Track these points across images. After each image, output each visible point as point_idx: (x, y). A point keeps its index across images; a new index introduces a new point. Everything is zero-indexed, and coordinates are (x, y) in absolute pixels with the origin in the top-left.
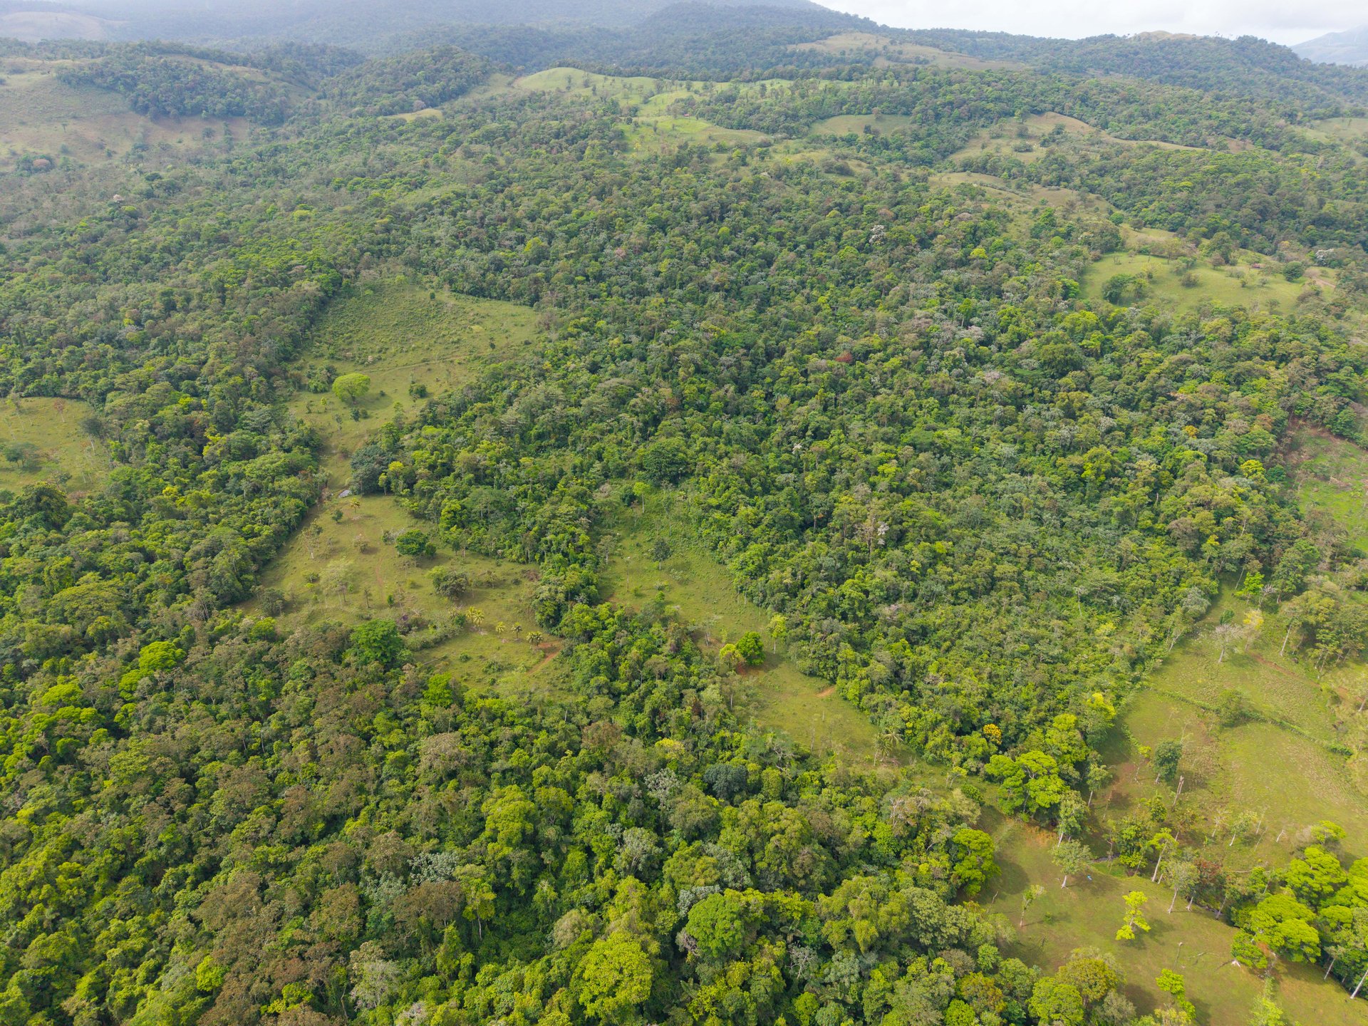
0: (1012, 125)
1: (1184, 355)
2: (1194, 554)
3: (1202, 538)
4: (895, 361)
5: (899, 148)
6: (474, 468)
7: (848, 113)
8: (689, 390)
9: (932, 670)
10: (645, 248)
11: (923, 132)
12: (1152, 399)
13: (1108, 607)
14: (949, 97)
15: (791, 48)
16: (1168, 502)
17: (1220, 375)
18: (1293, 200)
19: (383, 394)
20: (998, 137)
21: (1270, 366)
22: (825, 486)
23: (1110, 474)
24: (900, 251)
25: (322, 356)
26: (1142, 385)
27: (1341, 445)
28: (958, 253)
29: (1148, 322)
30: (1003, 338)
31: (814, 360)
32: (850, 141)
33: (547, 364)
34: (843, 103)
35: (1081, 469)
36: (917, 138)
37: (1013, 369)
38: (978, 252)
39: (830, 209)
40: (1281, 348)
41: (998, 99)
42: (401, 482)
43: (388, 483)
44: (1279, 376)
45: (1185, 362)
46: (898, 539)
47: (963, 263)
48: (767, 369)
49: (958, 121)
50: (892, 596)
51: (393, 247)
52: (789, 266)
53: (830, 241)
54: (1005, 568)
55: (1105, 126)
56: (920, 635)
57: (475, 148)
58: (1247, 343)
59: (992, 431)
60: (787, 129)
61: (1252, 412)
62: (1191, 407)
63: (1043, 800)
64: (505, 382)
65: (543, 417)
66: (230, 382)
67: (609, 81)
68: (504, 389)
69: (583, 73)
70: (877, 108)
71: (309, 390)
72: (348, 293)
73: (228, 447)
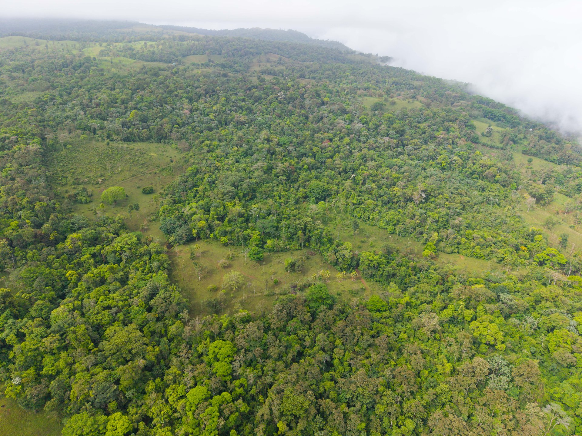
0: (263, 58)
3: (494, 176)
4: (347, 140)
7: (194, 54)
11: (234, 60)
12: (431, 139)
14: (234, 47)
19: (127, 196)
20: (261, 62)
21: (451, 124)
23: (450, 163)
25: (66, 184)
26: (427, 135)
28: (319, 100)
32: (209, 65)
34: (190, 50)
35: (440, 164)
41: (252, 48)
43: (198, 233)
44: (456, 126)
47: (322, 104)
49: (242, 57)
51: (51, 123)
57: (15, 74)
60: (176, 60)
65: (245, 186)
66: (38, 206)
67: (51, 42)
68: (202, 179)
69: (31, 39)
70: (207, 52)
71: (81, 202)
72: (54, 149)
73: (83, 240)
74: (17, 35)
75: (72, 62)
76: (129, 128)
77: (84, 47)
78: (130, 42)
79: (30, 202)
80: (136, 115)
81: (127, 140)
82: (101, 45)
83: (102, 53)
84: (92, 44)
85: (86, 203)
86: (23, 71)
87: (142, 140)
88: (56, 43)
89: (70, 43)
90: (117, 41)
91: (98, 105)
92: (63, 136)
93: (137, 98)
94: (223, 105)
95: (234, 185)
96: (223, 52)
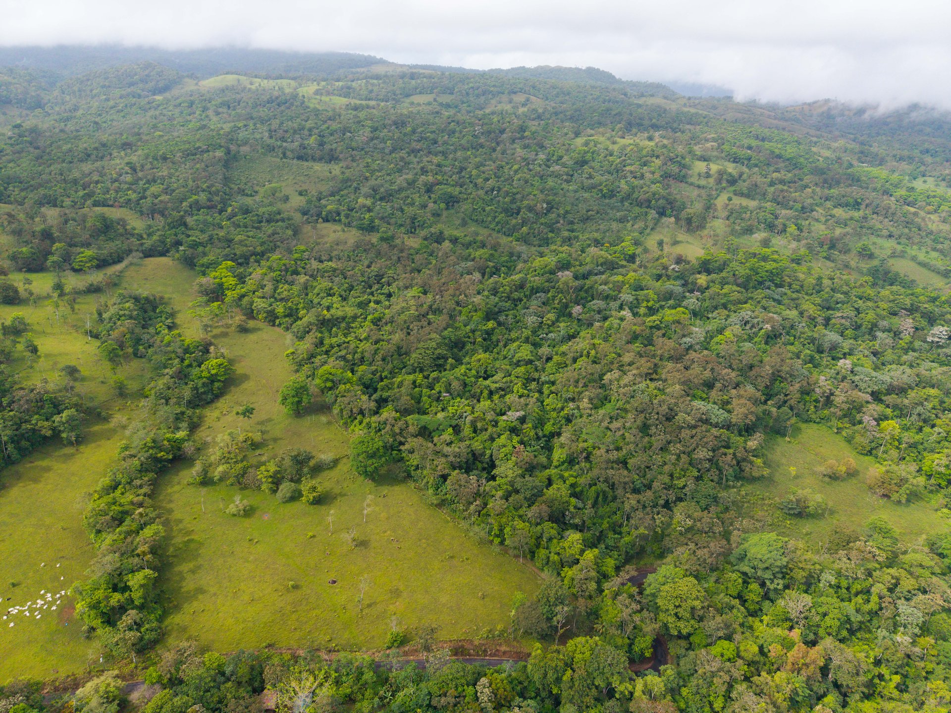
0: (505, 98)
1: (623, 158)
2: (649, 207)
3: (650, 201)
4: (516, 167)
5: (456, 107)
6: (364, 206)
7: (420, 93)
8: (439, 177)
9: (581, 237)
10: (372, 139)
11: (465, 100)
12: (617, 172)
13: (628, 221)
14: (471, 85)
15: (354, 70)
16: (635, 196)
17: (638, 163)
18: (640, 119)
20: (500, 103)
21: (654, 159)
22: (513, 201)
23: (612, 191)
24: (492, 135)
26: (613, 167)
27: (683, 185)
28: (518, 135)
29: (607, 149)
30: (555, 158)
31: (482, 168)
32: (429, 104)
33: (368, 174)
34: (416, 89)
35: (601, 190)
36: (463, 103)
37: (564, 165)
38: (526, 134)
39: (450, 123)
40: (656, 153)
41: (494, 86)
42: (335, 215)
43: (327, 216)
44: (658, 162)
45: (625, 160)
46: (549, 210)
47: (523, 138)
48: (463, 174)
49: (478, 96)
50: (558, 222)
51: (239, 141)
52: (445, 143)
53: (457, 135)
54: (590, 213)
55: (547, 99)
56: (573, 231)
57: (220, 110)
58: (644, 152)
59: (565, 186)
60: (394, 99)
61: (653, 173)
62: (631, 172)
63: (630, 253)
64: (349, 184)
65: (382, 190)
66: (213, 189)
67: (266, 81)
68: (350, 186)
69: (245, 78)
70: (435, 91)
71: (247, 195)
72: (235, 158)
73: (241, 208)
74: (232, 73)
75: (277, 98)
76: (304, 148)
77: (300, 86)
78: (353, 81)
79: (208, 187)
80: (316, 140)
81: (300, 158)
82: (318, 85)
83: (317, 92)
84: (309, 83)
85: (251, 196)
86: (229, 107)
87: (314, 159)
88: (271, 81)
89: (285, 82)
90: (338, 80)
91: (286, 131)
92: (245, 149)
93: (324, 127)
94: (405, 135)
95: (374, 190)
96: (456, 90)
